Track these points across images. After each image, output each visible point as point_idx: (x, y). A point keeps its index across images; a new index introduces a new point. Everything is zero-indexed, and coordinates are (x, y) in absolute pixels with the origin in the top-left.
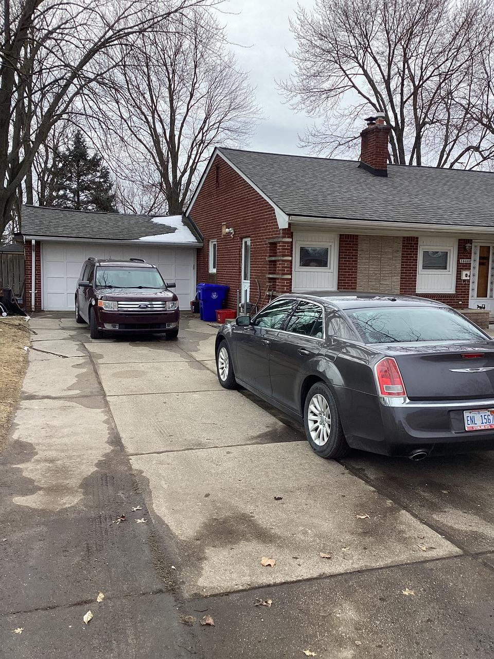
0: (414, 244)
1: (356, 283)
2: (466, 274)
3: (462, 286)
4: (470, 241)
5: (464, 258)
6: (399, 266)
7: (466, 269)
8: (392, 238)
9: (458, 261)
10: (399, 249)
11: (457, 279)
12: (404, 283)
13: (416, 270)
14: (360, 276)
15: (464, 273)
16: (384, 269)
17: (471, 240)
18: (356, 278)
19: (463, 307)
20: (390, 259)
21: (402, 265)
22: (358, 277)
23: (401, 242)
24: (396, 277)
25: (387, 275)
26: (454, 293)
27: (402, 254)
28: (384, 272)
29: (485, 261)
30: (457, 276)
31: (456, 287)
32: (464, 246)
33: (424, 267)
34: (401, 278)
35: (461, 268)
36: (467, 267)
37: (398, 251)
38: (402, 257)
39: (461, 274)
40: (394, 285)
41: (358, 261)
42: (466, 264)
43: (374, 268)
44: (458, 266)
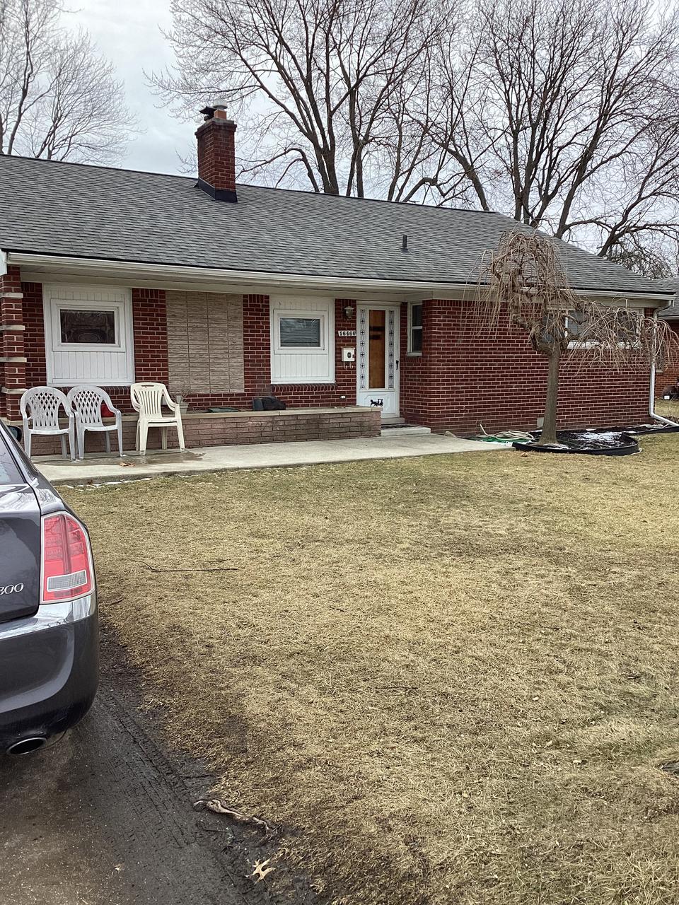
0: (263, 306)
1: (167, 369)
2: (349, 353)
3: (345, 372)
4: (353, 303)
5: (344, 329)
6: (240, 341)
7: (349, 346)
8: (224, 296)
9: (336, 333)
10: (239, 315)
11: (336, 361)
12: (249, 369)
13: (269, 348)
14: (172, 358)
15: (346, 351)
16: (214, 347)
17: (355, 301)
18: (167, 361)
19: (347, 404)
20: (224, 330)
21: (245, 340)
22: (170, 360)
23: (241, 303)
24: (235, 360)
25: (220, 356)
26: (333, 382)
27: (244, 323)
28: (216, 351)
29: (379, 333)
30: (336, 357)
31: (336, 373)
32: (345, 310)
33: (284, 344)
34: (245, 361)
35: (340, 343)
36: (351, 342)
37: (236, 318)
38: (245, 327)
39: (341, 353)
40: (233, 372)
41: (169, 333)
42: (348, 337)
43: (199, 345)
44: (336, 341)
